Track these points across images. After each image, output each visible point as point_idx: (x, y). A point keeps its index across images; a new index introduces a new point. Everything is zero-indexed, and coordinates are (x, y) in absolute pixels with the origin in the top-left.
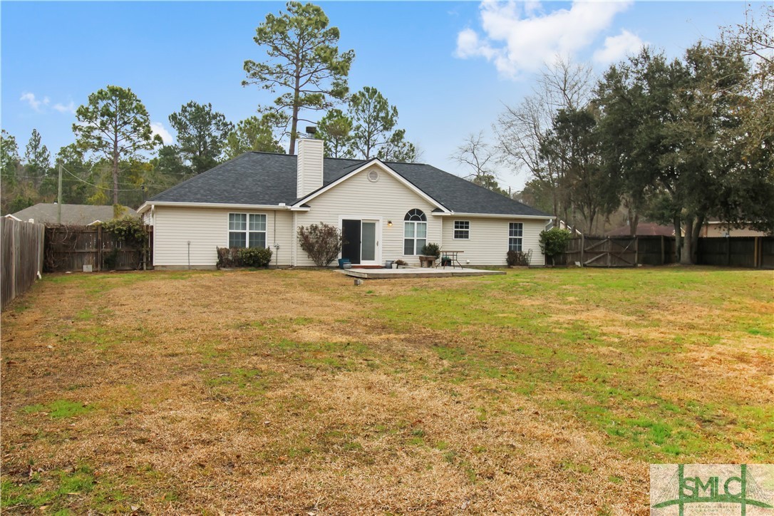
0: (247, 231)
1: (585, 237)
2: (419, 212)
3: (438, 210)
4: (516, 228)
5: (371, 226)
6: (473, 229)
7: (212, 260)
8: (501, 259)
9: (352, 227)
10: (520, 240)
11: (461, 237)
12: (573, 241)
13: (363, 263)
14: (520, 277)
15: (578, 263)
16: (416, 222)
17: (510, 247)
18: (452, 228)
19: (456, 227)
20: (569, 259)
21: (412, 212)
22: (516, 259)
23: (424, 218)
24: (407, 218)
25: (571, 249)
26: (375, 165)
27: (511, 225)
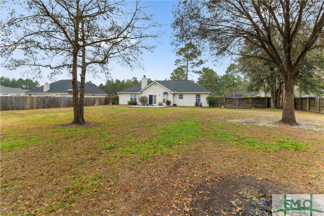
0: (133, 98)
1: (225, 98)
2: (167, 92)
3: (171, 92)
4: (198, 96)
5: (155, 96)
6: (184, 96)
7: (127, 103)
8: (193, 105)
9: (151, 97)
10: (200, 99)
11: (181, 98)
12: (221, 100)
13: (153, 104)
14: (199, 110)
15: (223, 107)
16: (166, 95)
17: (196, 101)
18: (178, 96)
19: (179, 96)
20: (219, 105)
21: (165, 92)
22: (198, 104)
23: (168, 94)
24: (164, 94)
25: (220, 102)
26: (155, 82)
27: (196, 95)
